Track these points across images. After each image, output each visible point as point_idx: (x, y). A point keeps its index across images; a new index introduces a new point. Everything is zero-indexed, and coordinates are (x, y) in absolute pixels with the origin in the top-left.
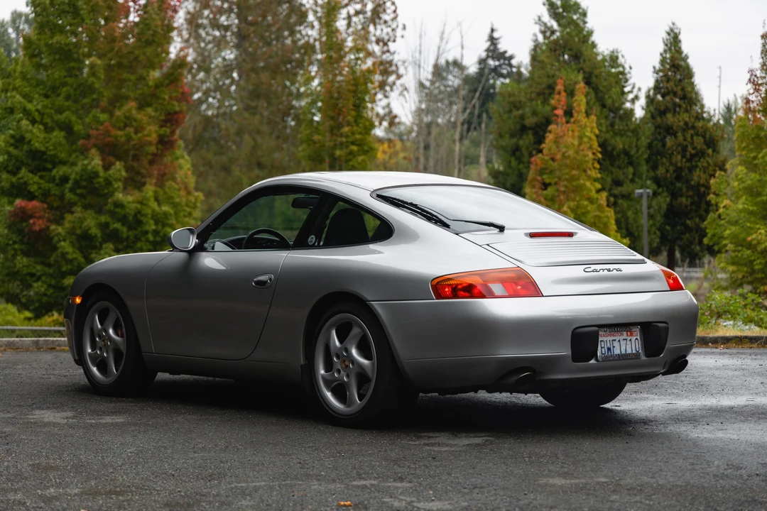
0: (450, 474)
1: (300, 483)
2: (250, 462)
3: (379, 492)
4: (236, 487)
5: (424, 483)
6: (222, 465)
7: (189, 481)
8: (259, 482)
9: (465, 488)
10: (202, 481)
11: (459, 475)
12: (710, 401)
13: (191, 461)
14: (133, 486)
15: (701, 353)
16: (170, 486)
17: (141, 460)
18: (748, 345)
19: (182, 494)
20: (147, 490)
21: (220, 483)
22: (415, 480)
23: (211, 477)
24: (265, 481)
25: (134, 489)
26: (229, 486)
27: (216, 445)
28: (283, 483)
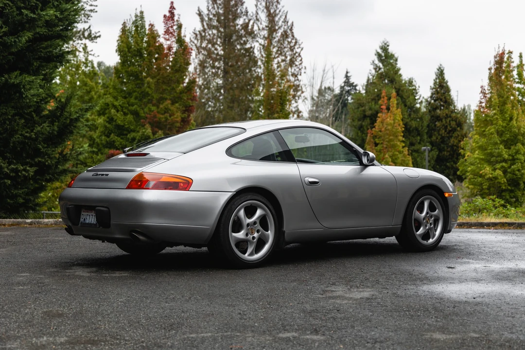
0: (353, 327)
1: (238, 334)
2: (204, 312)
3: (300, 345)
4: (188, 337)
5: (335, 336)
6: (183, 315)
7: (154, 330)
8: (206, 332)
9: (368, 343)
10: (163, 331)
11: (360, 328)
12: (511, 265)
13: (161, 311)
14: (109, 335)
15: (483, 232)
16: (137, 336)
17: (126, 308)
18: (507, 227)
19: (144, 345)
20: (118, 339)
21: (176, 333)
22: (328, 333)
23: (171, 327)
24: (211, 332)
25: (108, 338)
26: (183, 337)
27: (182, 296)
28: (225, 334)
